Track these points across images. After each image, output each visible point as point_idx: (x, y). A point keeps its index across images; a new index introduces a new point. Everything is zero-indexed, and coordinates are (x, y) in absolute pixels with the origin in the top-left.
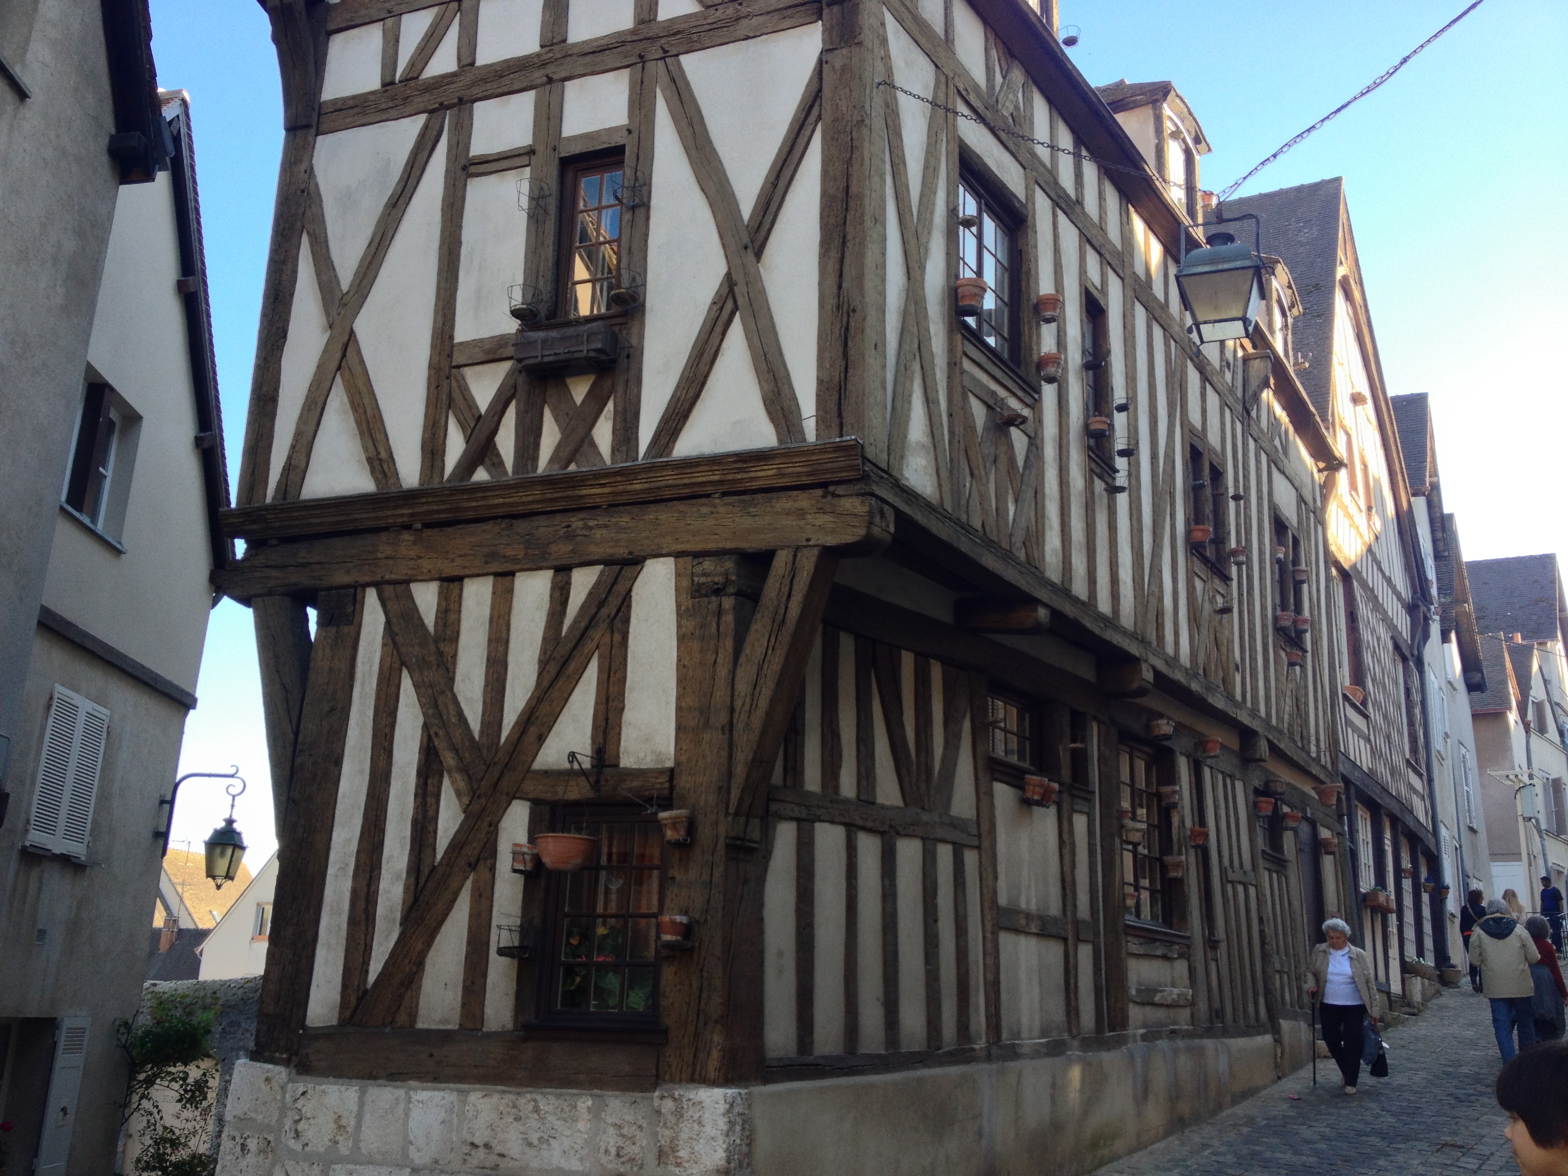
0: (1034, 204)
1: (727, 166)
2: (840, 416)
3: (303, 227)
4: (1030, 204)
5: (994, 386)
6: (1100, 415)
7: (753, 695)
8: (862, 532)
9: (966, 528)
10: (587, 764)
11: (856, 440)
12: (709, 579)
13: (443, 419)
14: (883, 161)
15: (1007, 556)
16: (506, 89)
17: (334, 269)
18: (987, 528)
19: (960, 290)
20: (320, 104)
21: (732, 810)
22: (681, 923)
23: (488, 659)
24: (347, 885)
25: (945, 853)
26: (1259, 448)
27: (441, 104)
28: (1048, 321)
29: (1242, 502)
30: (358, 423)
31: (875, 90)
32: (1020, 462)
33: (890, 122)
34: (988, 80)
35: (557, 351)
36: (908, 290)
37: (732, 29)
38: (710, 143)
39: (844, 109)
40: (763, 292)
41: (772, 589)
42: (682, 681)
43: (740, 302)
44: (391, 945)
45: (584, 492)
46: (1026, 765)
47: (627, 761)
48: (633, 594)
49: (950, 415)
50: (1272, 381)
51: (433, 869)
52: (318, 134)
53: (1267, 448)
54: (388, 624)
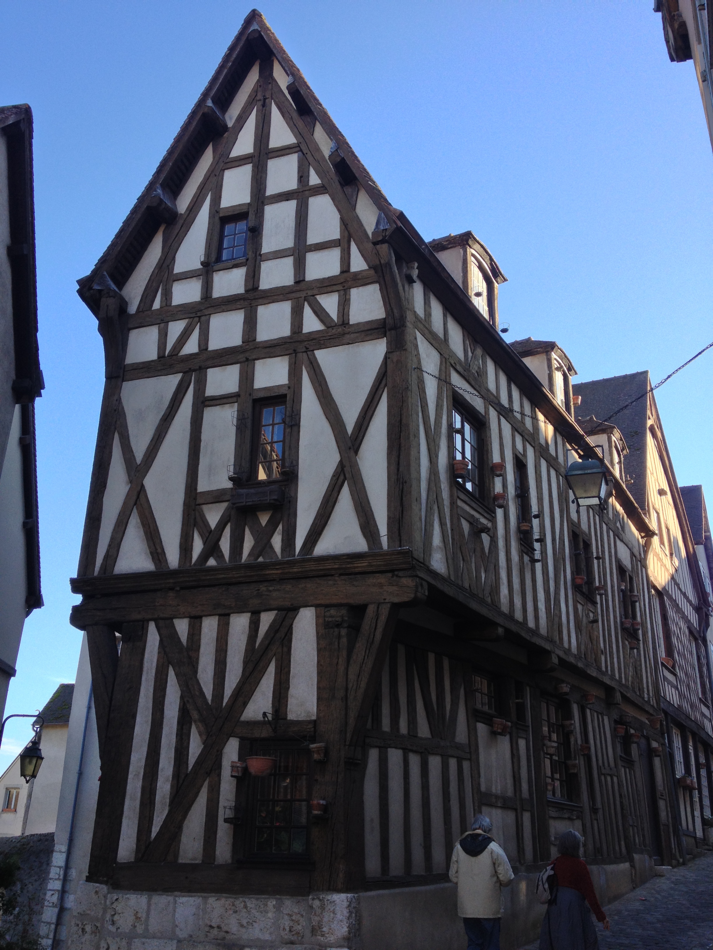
0: (489, 415)
1: (339, 407)
2: (400, 535)
3: (115, 429)
4: (487, 416)
5: (473, 512)
6: (526, 522)
7: (358, 681)
8: (412, 596)
9: (461, 588)
10: (270, 717)
11: (408, 549)
12: (333, 619)
13: (191, 532)
14: (418, 406)
15: (482, 601)
16: (224, 363)
17: (132, 452)
18: (472, 588)
19: (455, 466)
20: (125, 366)
21: (348, 743)
22: (323, 804)
23: (216, 661)
24: (139, 784)
25: (453, 763)
26: (609, 529)
27: (190, 369)
28: (498, 476)
29: (601, 560)
30: (146, 533)
31: (413, 372)
32: (487, 550)
33: (420, 385)
34: (465, 356)
35: (254, 500)
36: (430, 469)
37: (341, 339)
38: (331, 395)
39: (398, 381)
40: (359, 470)
41: (366, 624)
42: (320, 673)
43: (347, 476)
44: (164, 817)
45: (267, 572)
46: (492, 712)
47: (291, 716)
48: (294, 626)
49: (452, 530)
50: (614, 492)
51: (187, 775)
52: (123, 381)
53: (613, 529)
54: (161, 641)
